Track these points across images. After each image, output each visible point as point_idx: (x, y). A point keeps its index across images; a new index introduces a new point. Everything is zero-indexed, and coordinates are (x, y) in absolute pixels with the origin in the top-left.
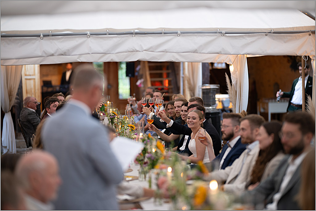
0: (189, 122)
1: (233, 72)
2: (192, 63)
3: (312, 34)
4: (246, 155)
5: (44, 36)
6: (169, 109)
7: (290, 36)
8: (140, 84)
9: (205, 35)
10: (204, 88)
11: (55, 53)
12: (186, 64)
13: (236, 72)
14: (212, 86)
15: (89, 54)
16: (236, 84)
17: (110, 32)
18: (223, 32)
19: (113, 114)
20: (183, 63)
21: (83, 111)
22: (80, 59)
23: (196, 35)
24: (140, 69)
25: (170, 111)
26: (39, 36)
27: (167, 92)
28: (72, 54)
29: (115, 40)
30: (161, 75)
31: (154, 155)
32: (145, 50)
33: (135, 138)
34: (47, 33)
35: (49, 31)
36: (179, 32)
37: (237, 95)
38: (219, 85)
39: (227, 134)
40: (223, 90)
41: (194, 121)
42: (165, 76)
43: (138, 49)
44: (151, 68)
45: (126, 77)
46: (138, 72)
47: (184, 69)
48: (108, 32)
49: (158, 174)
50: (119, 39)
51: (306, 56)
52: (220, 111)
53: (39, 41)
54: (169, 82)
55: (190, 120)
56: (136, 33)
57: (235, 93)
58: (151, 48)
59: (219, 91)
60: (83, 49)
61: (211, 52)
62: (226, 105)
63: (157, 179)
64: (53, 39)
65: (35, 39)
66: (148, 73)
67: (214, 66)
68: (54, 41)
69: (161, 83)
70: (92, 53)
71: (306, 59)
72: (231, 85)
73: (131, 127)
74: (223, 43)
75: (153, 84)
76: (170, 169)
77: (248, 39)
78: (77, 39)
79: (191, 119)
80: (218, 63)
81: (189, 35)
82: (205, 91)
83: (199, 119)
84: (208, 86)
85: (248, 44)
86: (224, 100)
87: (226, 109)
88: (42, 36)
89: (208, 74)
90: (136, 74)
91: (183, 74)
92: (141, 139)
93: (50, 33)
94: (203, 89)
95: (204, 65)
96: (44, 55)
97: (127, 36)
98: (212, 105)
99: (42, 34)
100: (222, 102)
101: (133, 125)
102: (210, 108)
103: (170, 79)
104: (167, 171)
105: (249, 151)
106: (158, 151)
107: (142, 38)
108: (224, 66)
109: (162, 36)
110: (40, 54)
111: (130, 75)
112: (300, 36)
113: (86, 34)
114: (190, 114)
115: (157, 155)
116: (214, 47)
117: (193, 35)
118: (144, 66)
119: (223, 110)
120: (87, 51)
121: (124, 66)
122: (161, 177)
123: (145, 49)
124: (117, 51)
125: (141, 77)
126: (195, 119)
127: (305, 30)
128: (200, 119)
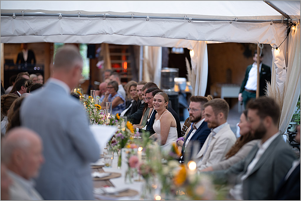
0: (155, 104)
1: (193, 57)
2: (152, 47)
3: (273, 24)
4: (211, 138)
5: (16, 15)
7: (252, 25)
8: (101, 65)
9: (173, 21)
10: (164, 71)
11: (27, 32)
12: (146, 48)
13: (196, 57)
14: (172, 70)
15: (61, 35)
16: (196, 68)
17: (81, 15)
18: (189, 19)
19: (78, 94)
20: (143, 46)
22: (46, 40)
23: (164, 21)
24: (100, 51)
26: (12, 15)
27: (126, 74)
28: (44, 34)
29: (86, 22)
30: (119, 58)
31: (124, 135)
32: (114, 33)
33: (102, 118)
34: (20, 13)
35: (22, 10)
36: (148, 17)
37: (197, 79)
38: (178, 69)
39: (195, 117)
40: (183, 74)
41: (160, 103)
42: (123, 58)
43: (108, 32)
44: (111, 51)
45: (87, 58)
46: (99, 54)
47: (144, 52)
48: (80, 14)
49: (129, 153)
50: (90, 21)
51: (261, 44)
52: (177, 94)
53: (12, 21)
54: (128, 65)
55: (156, 102)
56: (107, 17)
57: (194, 77)
58: (121, 31)
59: (178, 74)
60: (55, 30)
61: (178, 38)
62: (182, 88)
63: (128, 158)
64: (25, 19)
65: (8, 18)
66: (108, 55)
67: (172, 50)
68: (26, 21)
69: (120, 65)
70: (63, 34)
71: (262, 47)
72: (191, 69)
73: (97, 106)
74: (189, 29)
75: (113, 65)
76: (140, 149)
77: (214, 26)
78: (49, 20)
79: (157, 101)
80: (176, 48)
81: (158, 20)
82: (165, 74)
83: (164, 101)
84: (167, 70)
85: (213, 31)
86: (181, 83)
87: (183, 92)
88: (14, 15)
89: (167, 58)
90: (97, 56)
91: (143, 57)
92: (109, 118)
93: (23, 13)
94: (162, 73)
95: (163, 49)
96: (16, 34)
97: (98, 19)
98: (171, 88)
99: (14, 13)
100: (179, 85)
101: (99, 105)
102: (169, 90)
103: (129, 61)
104: (138, 151)
105: (214, 134)
106: (128, 130)
107: (112, 21)
108: (181, 51)
109: (132, 20)
110: (12, 33)
111: (91, 56)
112: (262, 25)
113: (58, 15)
115: (127, 135)
116: (180, 33)
117: (161, 20)
118: (105, 49)
119: (180, 93)
120: (58, 32)
121: (85, 48)
122: (133, 157)
123: (114, 32)
124: (87, 33)
125: (101, 59)
126: (161, 101)
127: (267, 19)
128: (166, 101)
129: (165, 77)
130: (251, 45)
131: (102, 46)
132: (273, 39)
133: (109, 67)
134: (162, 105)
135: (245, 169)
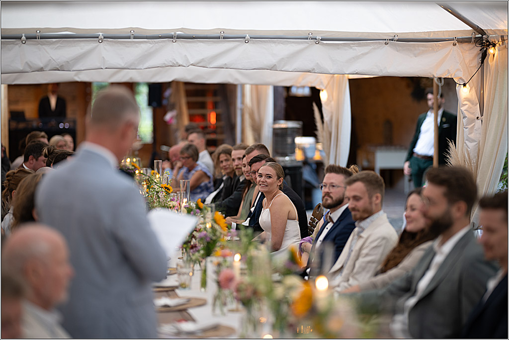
0: (260, 183)
1: (326, 102)
2: (257, 87)
3: (457, 44)
4: (356, 237)
5: (28, 38)
6: (222, 162)
7: (423, 46)
8: (172, 118)
9: (290, 42)
10: (277, 126)
11: (46, 66)
12: (248, 88)
13: (331, 101)
14: (291, 124)
15: (102, 69)
16: (331, 120)
17: (136, 34)
18: (317, 38)
19: (133, 168)
20: (243, 86)
21: (106, 162)
22: (79, 78)
23: (274, 42)
24: (170, 95)
25: (224, 164)
26: (20, 38)
27: (214, 132)
28: (74, 69)
29: (145, 46)
30: (203, 105)
31: (210, 235)
32: (192, 65)
33: (174, 207)
34: (33, 34)
35: (36, 30)
36: (248, 37)
37: (332, 138)
38: (301, 123)
40: (309, 130)
41: (269, 181)
42: (210, 105)
43: (180, 63)
44: (189, 94)
45: (148, 107)
46: (168, 99)
47: (243, 95)
48: (133, 33)
49: (219, 265)
50: (151, 46)
51: (440, 78)
52: (300, 164)
53: (20, 47)
54: (218, 118)
55: (262, 179)
56: (179, 37)
57: (328, 135)
58: (203, 60)
59: (301, 131)
60: (92, 61)
61: (298, 70)
62: (309, 154)
63: (217, 273)
64: (43, 44)
65: (13, 43)
66: (183, 101)
67: (291, 91)
68: (43, 46)
69: (204, 117)
70: (106, 68)
71: (441, 82)
72: (323, 122)
73: (166, 188)
74: (317, 55)
75: (192, 118)
76: (237, 257)
77: (357, 50)
78: (82, 44)
79: (264, 177)
80: (298, 87)
81: (264, 42)
82: (279, 131)
83: (276, 177)
84: (283, 124)
85: (357, 58)
86: (307, 146)
87: (310, 161)
88: (24, 38)
89: (282, 104)
90: (165, 102)
91: (243, 102)
92: (185, 207)
93: (38, 34)
94: (274, 129)
95: (276, 89)
96: (28, 69)
97: (164, 41)
98: (290, 154)
99: (23, 35)
100: (303, 150)
101: (169, 185)
102: (287, 158)
103: (220, 111)
104: (234, 260)
105: (361, 230)
106: (216, 226)
107: (188, 45)
108: (306, 92)
109: (221, 41)
110: (21, 68)
111: (155, 104)
112: (439, 46)
113: (97, 36)
114: (262, 170)
115: (215, 235)
116: (303, 62)
117: (270, 42)
118: (177, 90)
119: (306, 162)
120: (98, 65)
121: (144, 91)
122: (225, 272)
123: (192, 63)
124: (146, 65)
125: (172, 107)
126: (270, 177)
127: (447, 37)
128: (279, 178)
129: (280, 136)
130: (424, 81)
131: (174, 85)
132: (458, 70)
133: (186, 121)
134: (272, 184)
135: (413, 287)
